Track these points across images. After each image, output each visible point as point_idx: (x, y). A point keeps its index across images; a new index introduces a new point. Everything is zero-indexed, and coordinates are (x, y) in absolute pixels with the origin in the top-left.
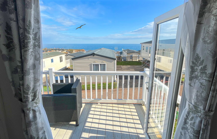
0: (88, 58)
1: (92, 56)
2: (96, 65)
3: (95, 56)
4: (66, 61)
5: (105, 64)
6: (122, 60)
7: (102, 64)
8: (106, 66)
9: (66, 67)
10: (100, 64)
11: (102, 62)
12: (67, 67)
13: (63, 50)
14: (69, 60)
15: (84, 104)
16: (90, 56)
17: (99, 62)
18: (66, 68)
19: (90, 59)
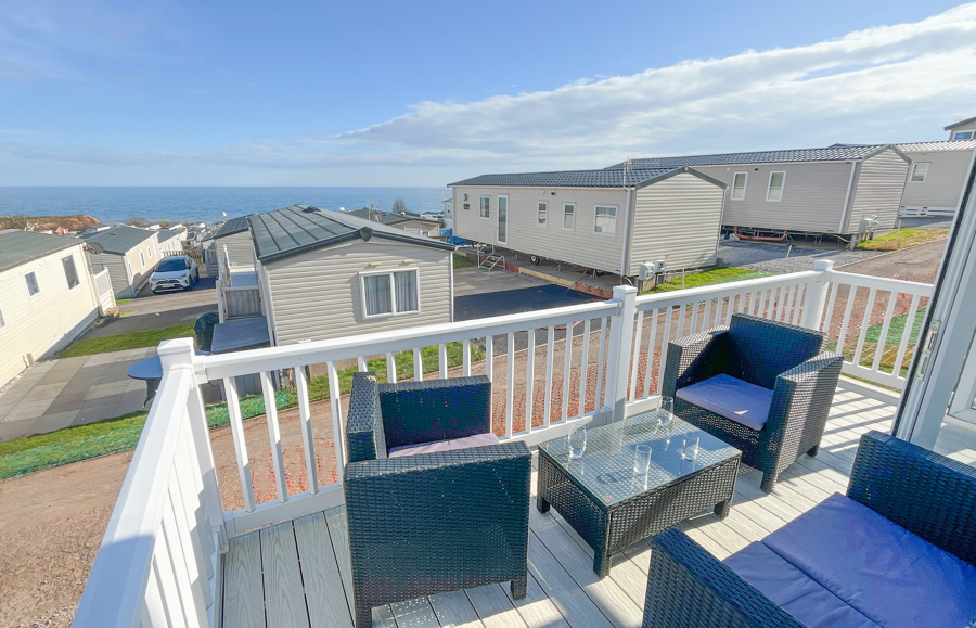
0: (343, 252)
1: (360, 241)
2: (377, 278)
3: (373, 241)
4: (96, 277)
5: (415, 271)
7: (403, 272)
8: (418, 277)
9: (99, 309)
10: (395, 274)
11: (404, 264)
12: (105, 310)
14: (106, 271)
16: (349, 244)
17: (387, 264)
18: (101, 317)
19: (348, 255)
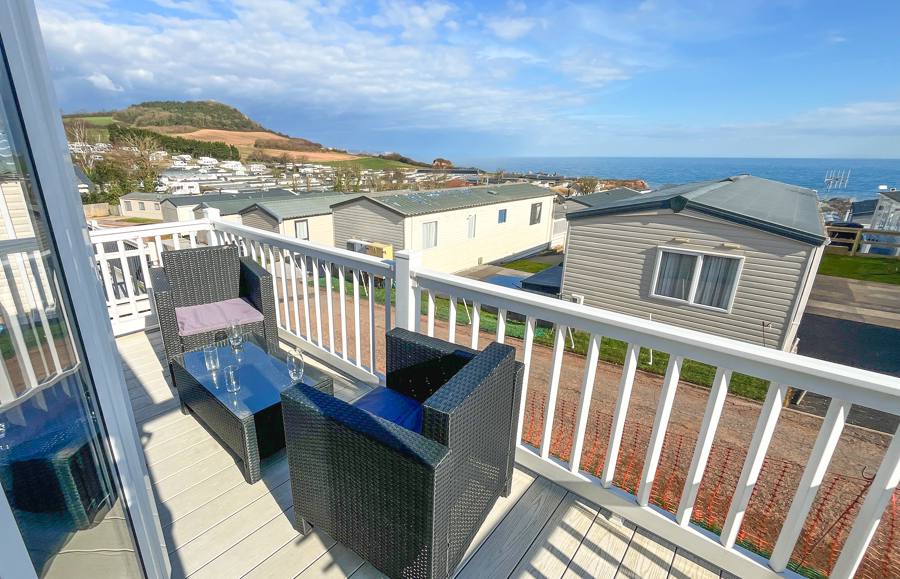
0: (646, 221)
1: (668, 211)
2: (681, 256)
3: (684, 213)
4: (555, 221)
5: (738, 260)
6: (859, 249)
7: (719, 258)
10: (707, 257)
11: (722, 248)
13: (558, 180)
15: (528, 480)
16: (655, 213)
18: (548, 249)
19: (651, 224)
